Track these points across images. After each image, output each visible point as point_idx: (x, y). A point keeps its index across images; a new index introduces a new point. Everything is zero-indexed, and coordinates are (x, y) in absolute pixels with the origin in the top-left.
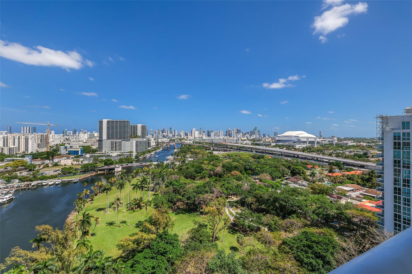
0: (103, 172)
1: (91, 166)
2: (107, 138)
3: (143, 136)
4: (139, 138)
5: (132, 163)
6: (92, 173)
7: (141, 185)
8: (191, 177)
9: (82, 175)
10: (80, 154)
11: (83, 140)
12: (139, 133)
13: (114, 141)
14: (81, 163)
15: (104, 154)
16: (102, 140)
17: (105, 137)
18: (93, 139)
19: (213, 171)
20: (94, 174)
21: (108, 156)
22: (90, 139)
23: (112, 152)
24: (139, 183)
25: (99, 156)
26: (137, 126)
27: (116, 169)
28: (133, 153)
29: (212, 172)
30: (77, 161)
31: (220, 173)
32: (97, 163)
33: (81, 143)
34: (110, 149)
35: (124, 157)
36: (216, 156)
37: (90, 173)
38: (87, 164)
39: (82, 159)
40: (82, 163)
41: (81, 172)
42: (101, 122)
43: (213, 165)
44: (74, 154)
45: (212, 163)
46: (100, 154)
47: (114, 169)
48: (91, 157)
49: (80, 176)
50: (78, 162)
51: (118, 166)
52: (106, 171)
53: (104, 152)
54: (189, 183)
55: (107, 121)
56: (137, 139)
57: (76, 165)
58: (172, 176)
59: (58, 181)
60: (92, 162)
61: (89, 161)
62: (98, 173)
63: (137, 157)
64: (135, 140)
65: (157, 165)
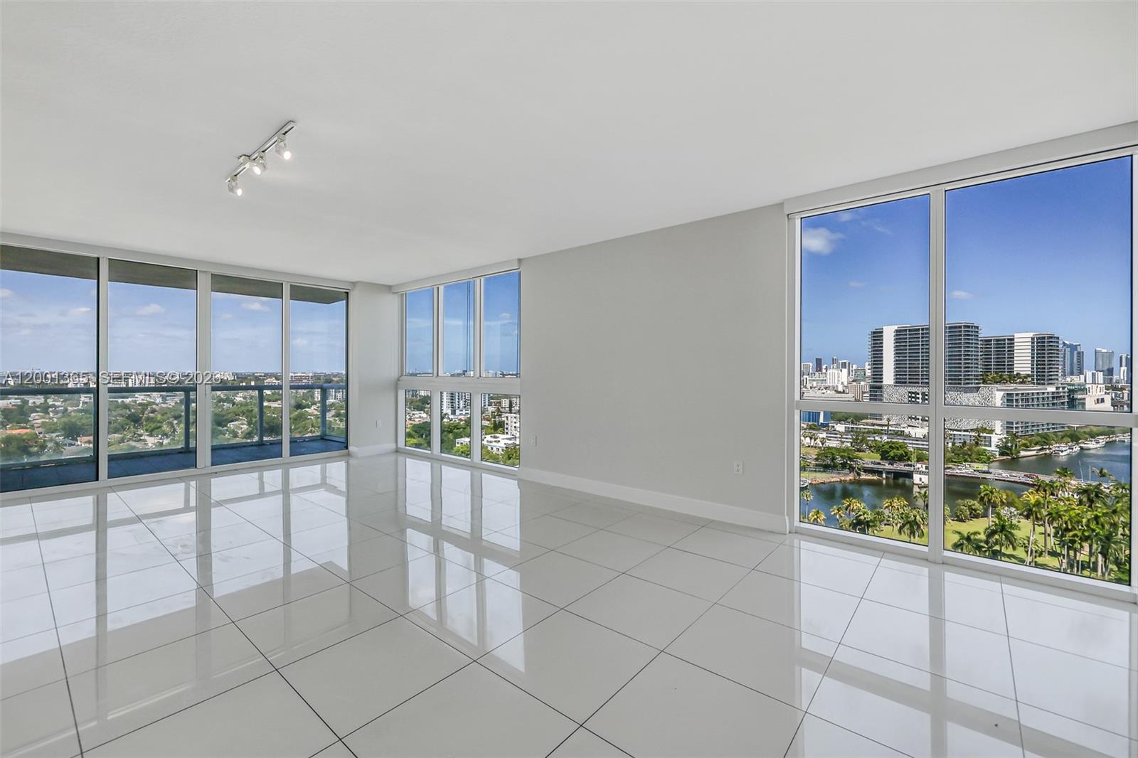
0: (875, 478)
1: (843, 454)
2: (896, 382)
3: (1042, 372)
4: (1021, 383)
6: (846, 475)
7: (987, 542)
9: (818, 475)
10: (821, 420)
11: (837, 386)
12: (1023, 362)
13: (920, 390)
14: (821, 445)
15: (886, 428)
16: (880, 387)
17: (889, 377)
18: (862, 383)
20: (851, 477)
21: (901, 434)
22: (854, 383)
23: (914, 422)
25: (868, 432)
26: (1013, 339)
27: (916, 478)
28: (993, 436)
30: (811, 438)
32: (863, 451)
33: (829, 392)
35: (953, 444)
37: (839, 473)
38: (836, 448)
39: (824, 435)
40: (823, 444)
41: (817, 465)
42: (877, 336)
44: (809, 421)
46: (873, 425)
47: (909, 475)
48: (848, 431)
49: (814, 475)
50: (813, 440)
51: (924, 469)
52: (884, 476)
53: (885, 422)
55: (897, 331)
56: (1013, 386)
57: (809, 446)
60: (849, 445)
61: (843, 442)
62: (862, 477)
63: (1010, 449)
64: (998, 390)
65: (1085, 491)
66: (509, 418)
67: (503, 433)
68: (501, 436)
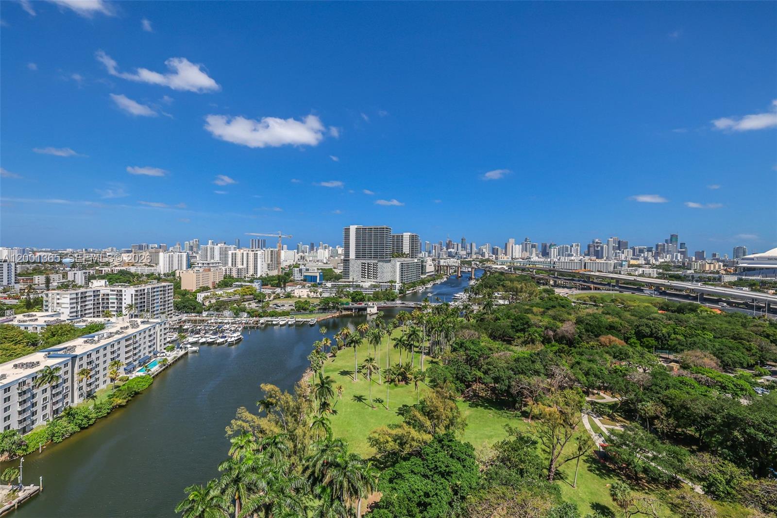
0: (349, 313)
1: (333, 301)
2: (356, 257)
3: (413, 253)
4: (406, 257)
5: (393, 300)
6: (335, 313)
7: (408, 341)
8: (503, 337)
9: (321, 315)
10: (318, 281)
11: (323, 260)
12: (406, 249)
13: (366, 262)
14: (319, 296)
15: (352, 283)
16: (348, 260)
17: (352, 254)
18: (336, 258)
19: (555, 331)
20: (337, 314)
21: (358, 286)
22: (332, 258)
23: (364, 280)
24: (405, 338)
25: (343, 286)
26: (402, 236)
27: (368, 309)
28: (396, 284)
29: (551, 333)
30: (314, 292)
31: (569, 336)
32: (342, 298)
33: (320, 263)
34: (360, 276)
35: (381, 289)
36: (562, 300)
37: (331, 313)
38: (328, 297)
39: (320, 290)
40: (321, 296)
41: (319, 309)
42: (347, 231)
43: (554, 318)
44: (311, 282)
45: (550, 312)
46: (345, 282)
47: (365, 309)
48: (333, 286)
49: (318, 315)
50: (315, 294)
51: (372, 305)
52: (354, 311)
53: (351, 280)
54: (497, 348)
55: (356, 229)
56: (403, 259)
57: (313, 298)
58: (464, 330)
59: (291, 321)
60: (334, 295)
61: (331, 293)
62: (343, 313)
63: (403, 290)
64: (398, 261)
65: (437, 309)
66: (50, 295)
67: (41, 310)
68: (39, 314)
